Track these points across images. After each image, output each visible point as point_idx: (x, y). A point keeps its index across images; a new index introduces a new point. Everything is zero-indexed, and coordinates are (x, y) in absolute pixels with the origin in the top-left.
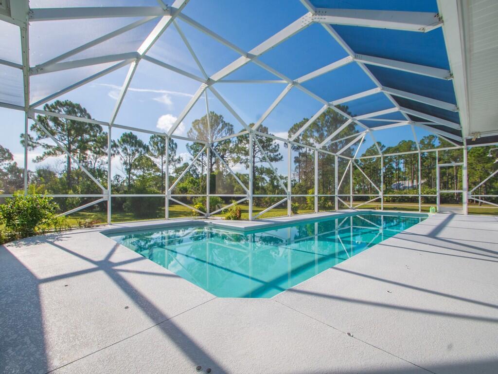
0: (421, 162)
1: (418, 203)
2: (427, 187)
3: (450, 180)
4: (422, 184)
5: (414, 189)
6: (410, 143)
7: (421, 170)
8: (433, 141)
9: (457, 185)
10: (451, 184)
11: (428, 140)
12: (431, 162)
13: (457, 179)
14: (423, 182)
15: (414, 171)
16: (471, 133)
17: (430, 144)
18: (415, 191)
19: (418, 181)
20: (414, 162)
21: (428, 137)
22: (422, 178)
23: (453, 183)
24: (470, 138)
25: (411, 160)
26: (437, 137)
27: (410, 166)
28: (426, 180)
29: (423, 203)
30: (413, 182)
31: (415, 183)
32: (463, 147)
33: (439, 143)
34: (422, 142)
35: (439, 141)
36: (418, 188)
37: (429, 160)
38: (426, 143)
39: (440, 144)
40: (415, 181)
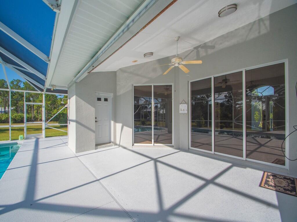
0: (11, 95)
1: (9, 123)
2: (16, 112)
3: (29, 108)
4: (11, 110)
5: (6, 114)
6: (3, 82)
7: (11, 101)
8: (20, 83)
9: (33, 111)
10: (30, 111)
11: (16, 83)
12: (18, 97)
13: (33, 108)
14: (12, 108)
15: (6, 101)
16: (51, 84)
17: (18, 85)
18: (7, 115)
19: (9, 108)
20: (6, 95)
21: (16, 80)
22: (12, 106)
23: (31, 110)
24: (49, 88)
25: (4, 94)
26: (22, 82)
27: (3, 98)
28: (14, 107)
29: (13, 123)
30: (5, 108)
31: (7, 109)
32: (43, 93)
33: (24, 85)
34: (12, 83)
35: (23, 84)
36: (9, 113)
37: (17, 95)
38: (15, 84)
39: (24, 87)
40: (7, 108)
